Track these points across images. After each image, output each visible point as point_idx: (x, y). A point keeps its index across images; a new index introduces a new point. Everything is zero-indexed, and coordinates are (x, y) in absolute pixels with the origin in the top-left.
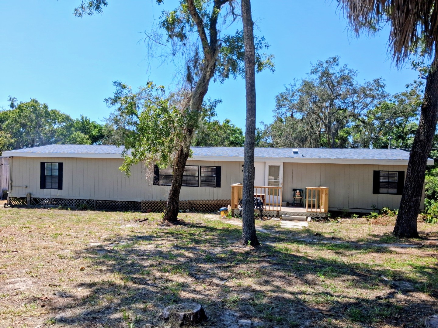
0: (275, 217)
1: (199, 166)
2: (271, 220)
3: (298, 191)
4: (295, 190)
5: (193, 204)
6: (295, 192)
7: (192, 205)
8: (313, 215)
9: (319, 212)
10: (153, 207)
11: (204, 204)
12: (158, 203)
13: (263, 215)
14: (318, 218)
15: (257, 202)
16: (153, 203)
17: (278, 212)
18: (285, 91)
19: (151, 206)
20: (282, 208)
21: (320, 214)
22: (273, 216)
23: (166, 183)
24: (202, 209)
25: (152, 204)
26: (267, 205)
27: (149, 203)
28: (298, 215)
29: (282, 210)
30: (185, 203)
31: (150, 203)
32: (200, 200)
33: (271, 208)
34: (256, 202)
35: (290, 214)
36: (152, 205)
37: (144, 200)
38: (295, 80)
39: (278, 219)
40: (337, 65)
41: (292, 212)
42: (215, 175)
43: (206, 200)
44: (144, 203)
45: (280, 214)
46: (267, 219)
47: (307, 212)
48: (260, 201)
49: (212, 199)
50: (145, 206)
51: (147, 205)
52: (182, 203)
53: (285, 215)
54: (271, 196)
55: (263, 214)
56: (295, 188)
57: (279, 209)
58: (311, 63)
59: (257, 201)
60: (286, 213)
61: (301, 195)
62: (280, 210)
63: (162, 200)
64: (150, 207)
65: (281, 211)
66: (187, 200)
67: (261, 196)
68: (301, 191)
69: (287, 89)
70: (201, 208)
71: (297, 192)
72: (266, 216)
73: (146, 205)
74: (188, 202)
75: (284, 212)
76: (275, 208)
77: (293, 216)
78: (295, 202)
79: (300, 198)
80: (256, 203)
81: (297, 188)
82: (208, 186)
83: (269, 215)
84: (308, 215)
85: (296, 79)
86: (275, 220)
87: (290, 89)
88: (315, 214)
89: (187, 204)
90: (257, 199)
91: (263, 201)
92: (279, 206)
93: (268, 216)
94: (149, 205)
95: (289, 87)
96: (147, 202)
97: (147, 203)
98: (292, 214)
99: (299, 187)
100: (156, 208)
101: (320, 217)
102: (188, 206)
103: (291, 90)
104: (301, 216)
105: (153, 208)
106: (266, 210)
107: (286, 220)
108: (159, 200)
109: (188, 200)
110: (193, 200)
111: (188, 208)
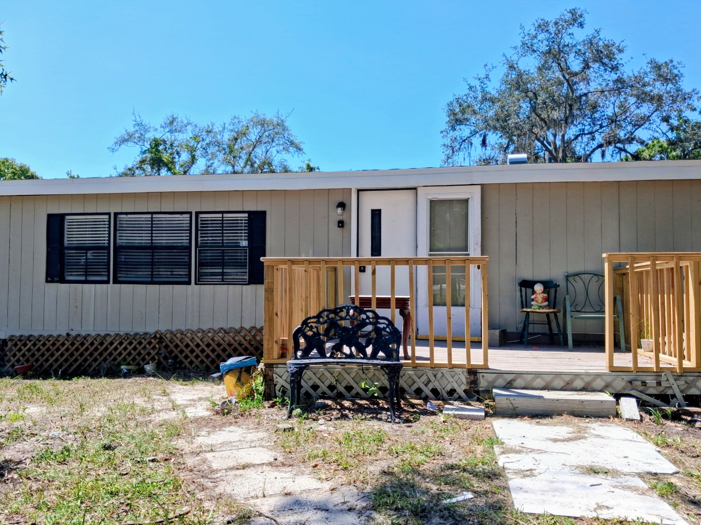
0: (460, 399)
1: (190, 213)
2: (441, 418)
3: (538, 288)
4: (527, 284)
5: (172, 346)
6: (529, 291)
7: (167, 347)
8: (644, 383)
9: (672, 370)
10: (43, 355)
11: (208, 345)
12: (58, 344)
13: (403, 390)
14: (666, 398)
15: (377, 330)
16: (44, 345)
17: (473, 372)
18: (467, 92)
19: (37, 354)
20: (492, 352)
21: (678, 377)
22: (452, 392)
23: (86, 275)
24: (202, 362)
25: (39, 344)
26: (423, 341)
27: (29, 344)
28: (567, 387)
29: (491, 366)
30: (144, 343)
31: (34, 345)
32: (195, 329)
33: (440, 355)
34: (369, 328)
35: (532, 380)
36: (39, 350)
37: (18, 334)
38: (487, 68)
39: (476, 409)
40: (581, 25)
41: (538, 375)
42: (244, 243)
43: (216, 328)
44: (16, 345)
45: (483, 384)
46: (425, 413)
47: (613, 369)
48: (391, 323)
49: (237, 327)
50: (19, 355)
51: (24, 349)
52: (135, 343)
53: (505, 388)
54: (440, 312)
55: (402, 383)
56: (528, 276)
57: (477, 357)
58: (522, 27)
59: (375, 324)
60: (509, 377)
61: (551, 301)
62: (482, 363)
63: (73, 334)
64: (33, 355)
65: (485, 367)
66: (151, 330)
67: (393, 303)
68: (548, 285)
69: (471, 88)
70: (197, 357)
71: (534, 292)
72: (418, 392)
73: (20, 350)
74: (155, 337)
75: (500, 373)
76: (459, 356)
77: (547, 394)
78: (531, 329)
79: (548, 314)
80: (373, 335)
81: (536, 279)
82: (223, 282)
83: (431, 386)
84: (620, 384)
85: (490, 66)
86: (461, 417)
87: (477, 86)
88: (651, 381)
89: (150, 343)
90: (377, 317)
91: (406, 325)
92: (477, 344)
93: (427, 391)
94: (29, 350)
95: (477, 83)
96: (23, 340)
97: (25, 345)
98: (539, 382)
99: (544, 274)
100: (52, 360)
101: (679, 395)
102: (153, 353)
103: (479, 88)
104: (584, 389)
105: (42, 360)
106: (415, 367)
107: (514, 414)
108: (64, 334)
109: (156, 332)
110: (174, 329)
111: (153, 359)
